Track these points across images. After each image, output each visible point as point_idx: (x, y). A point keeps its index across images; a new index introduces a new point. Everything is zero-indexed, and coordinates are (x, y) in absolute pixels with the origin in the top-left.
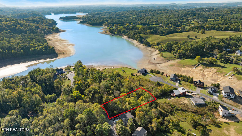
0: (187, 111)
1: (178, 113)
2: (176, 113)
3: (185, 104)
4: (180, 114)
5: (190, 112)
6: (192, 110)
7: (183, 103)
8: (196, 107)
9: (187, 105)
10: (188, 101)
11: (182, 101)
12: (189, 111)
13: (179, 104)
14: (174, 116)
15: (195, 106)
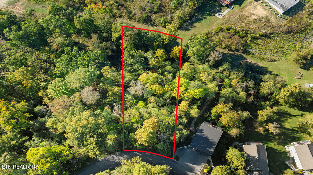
0: (273, 33)
1: (257, 44)
2: (253, 45)
3: (262, 18)
4: (262, 46)
5: (280, 34)
6: (281, 30)
7: (257, 18)
8: (287, 17)
9: (267, 20)
10: (265, 10)
11: (253, 14)
12: (277, 33)
13: (249, 22)
14: (253, 54)
15: (284, 15)
